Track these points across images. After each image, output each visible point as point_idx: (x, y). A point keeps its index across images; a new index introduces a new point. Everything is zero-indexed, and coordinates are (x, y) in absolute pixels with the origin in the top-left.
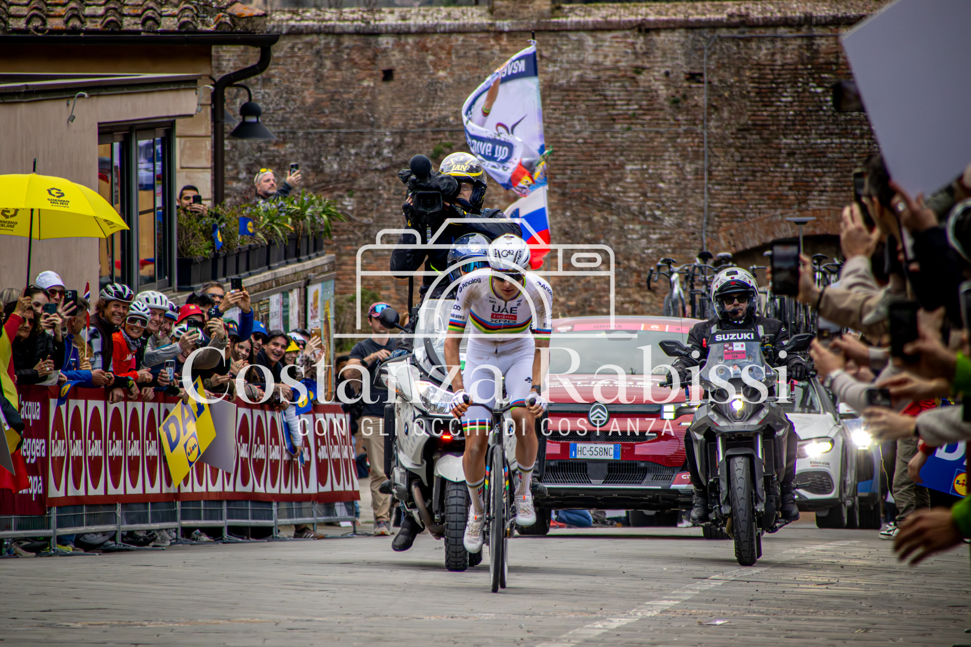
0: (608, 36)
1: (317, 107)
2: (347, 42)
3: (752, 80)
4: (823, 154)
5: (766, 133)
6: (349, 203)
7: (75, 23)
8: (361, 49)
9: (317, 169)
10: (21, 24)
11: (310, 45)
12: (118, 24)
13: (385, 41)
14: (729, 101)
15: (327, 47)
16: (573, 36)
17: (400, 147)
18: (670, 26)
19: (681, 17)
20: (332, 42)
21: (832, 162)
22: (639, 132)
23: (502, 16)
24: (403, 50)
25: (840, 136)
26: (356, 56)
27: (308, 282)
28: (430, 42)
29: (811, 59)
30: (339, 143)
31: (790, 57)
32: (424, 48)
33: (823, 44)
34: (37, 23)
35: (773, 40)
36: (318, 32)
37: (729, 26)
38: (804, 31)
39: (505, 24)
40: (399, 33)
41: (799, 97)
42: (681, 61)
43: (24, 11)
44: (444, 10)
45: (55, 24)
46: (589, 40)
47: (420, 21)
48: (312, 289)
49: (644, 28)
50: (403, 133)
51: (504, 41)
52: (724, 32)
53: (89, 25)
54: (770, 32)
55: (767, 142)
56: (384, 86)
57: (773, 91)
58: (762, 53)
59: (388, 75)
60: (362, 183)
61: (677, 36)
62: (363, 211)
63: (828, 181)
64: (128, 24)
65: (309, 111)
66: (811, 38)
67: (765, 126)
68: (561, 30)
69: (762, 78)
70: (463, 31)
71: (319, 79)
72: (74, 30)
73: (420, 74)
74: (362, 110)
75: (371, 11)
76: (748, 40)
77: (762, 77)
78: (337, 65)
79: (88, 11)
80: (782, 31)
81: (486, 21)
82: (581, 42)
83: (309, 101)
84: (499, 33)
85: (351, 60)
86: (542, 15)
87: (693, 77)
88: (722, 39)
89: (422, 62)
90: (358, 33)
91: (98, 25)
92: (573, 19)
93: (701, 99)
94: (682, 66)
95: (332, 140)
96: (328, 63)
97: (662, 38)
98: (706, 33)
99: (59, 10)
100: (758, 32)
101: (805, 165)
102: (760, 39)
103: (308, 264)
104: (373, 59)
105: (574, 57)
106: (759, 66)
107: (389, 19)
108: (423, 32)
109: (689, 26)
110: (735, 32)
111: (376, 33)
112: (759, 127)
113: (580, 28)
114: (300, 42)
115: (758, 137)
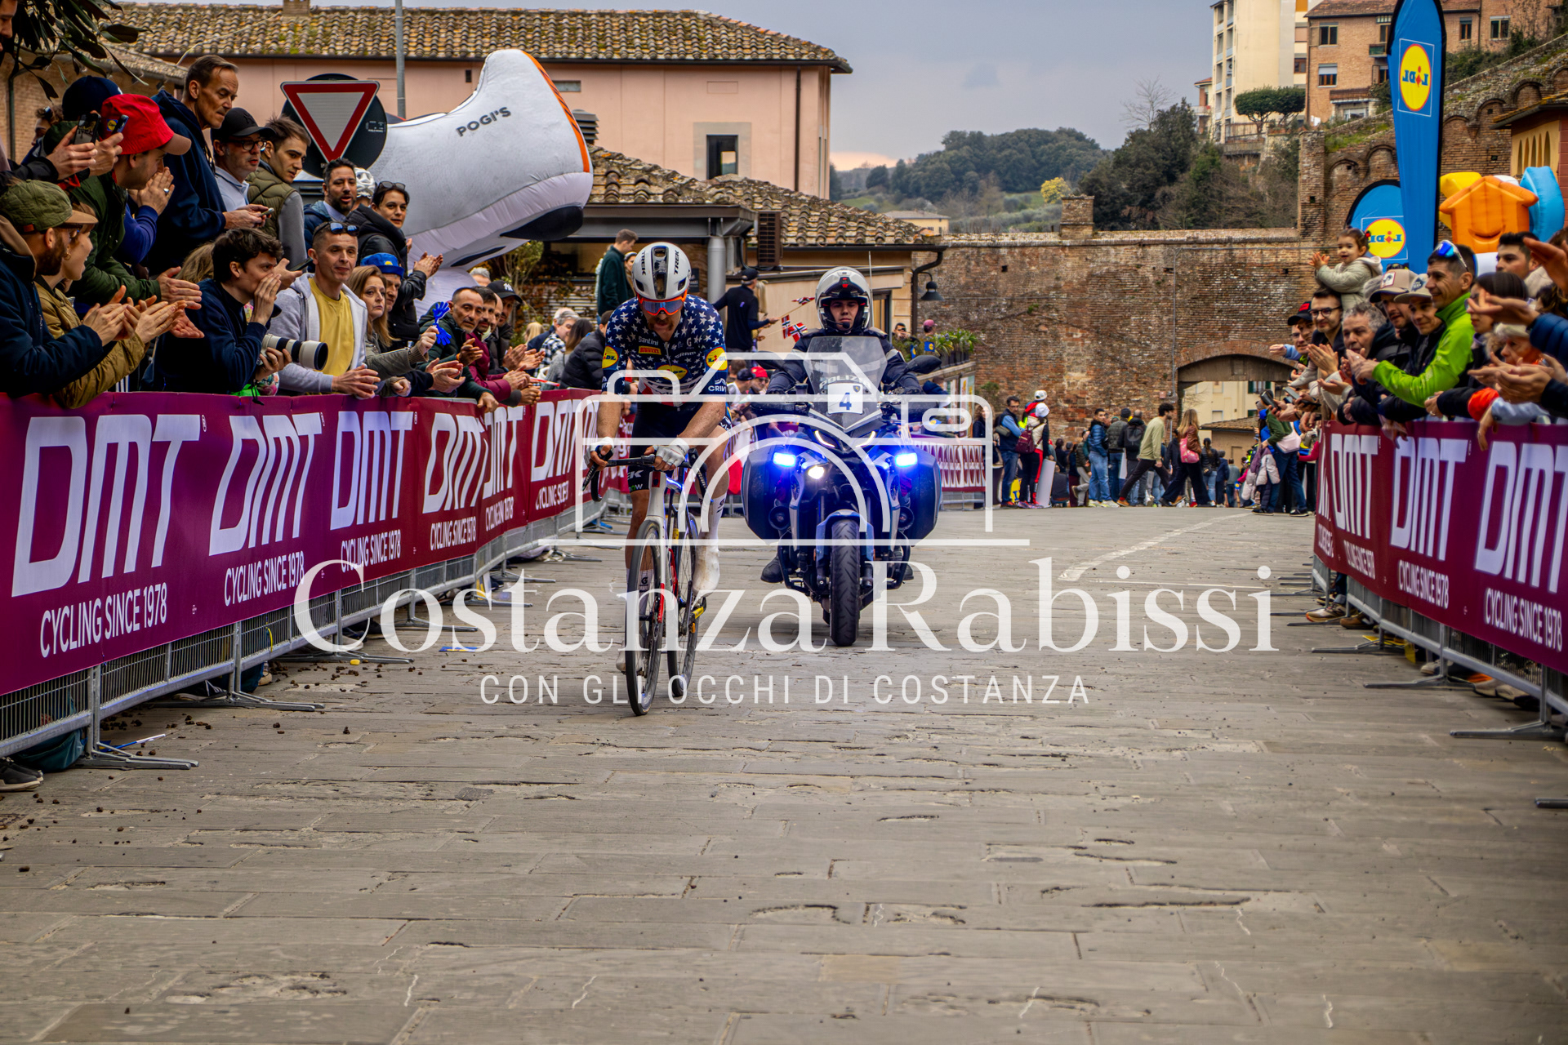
0: (1122, 248)
1: (967, 286)
2: (983, 251)
3: (1200, 272)
4: (1236, 311)
5: (1206, 300)
6: (983, 337)
7: (841, 240)
8: (990, 255)
9: (966, 318)
10: (813, 241)
11: (963, 253)
12: (862, 240)
13: (1003, 251)
14: (1187, 283)
15: (972, 254)
16: (1104, 248)
17: (1010, 307)
18: (1156, 243)
19: (1162, 238)
20: (975, 251)
21: (1241, 316)
22: (1138, 299)
23: (1066, 237)
24: (1013, 256)
25: (1246, 302)
26: (988, 259)
27: (961, 376)
28: (1027, 251)
29: (1231, 261)
30: (978, 305)
31: (1220, 260)
32: (1023, 255)
33: (1237, 253)
34: (821, 240)
35: (1211, 250)
36: (968, 246)
37: (1187, 243)
38: (1228, 246)
39: (1067, 242)
40: (1011, 247)
41: (1224, 281)
42: (1162, 262)
43: (815, 234)
44: (1035, 235)
45: (830, 241)
46: (1112, 251)
47: (1022, 240)
48: (963, 380)
49: (1142, 244)
50: (1012, 299)
51: (1067, 251)
52: (1185, 247)
53: (848, 241)
54: (1209, 247)
55: (1207, 305)
56: (1003, 275)
57: (1210, 277)
58: (1205, 258)
59: (1005, 269)
60: (990, 326)
61: (1160, 248)
62: (990, 341)
63: (1240, 325)
64: (869, 240)
65: (962, 288)
66: (1231, 250)
67: (1206, 296)
68: (1097, 245)
69: (1203, 272)
70: (1045, 245)
71: (968, 271)
72: (841, 244)
73: (1021, 268)
74: (990, 287)
75: (996, 235)
76: (1198, 251)
77: (1205, 270)
78: (978, 264)
79: (848, 234)
80: (1216, 246)
81: (1057, 240)
82: (1108, 253)
83: (963, 282)
84: (1064, 247)
85: (985, 261)
86: (1087, 237)
87: (1167, 270)
88: (1183, 250)
89: (1023, 262)
90: (989, 247)
91: (852, 241)
92: (1104, 239)
93: (1172, 282)
94: (1162, 264)
95: (974, 303)
96: (973, 263)
97: (1152, 249)
98: (1176, 247)
99: (833, 234)
100: (1203, 246)
101: (1228, 317)
102: (1204, 250)
103: (961, 367)
104: (997, 261)
105: (1104, 259)
106: (1203, 264)
107: (1005, 239)
108: (1023, 246)
109: (1166, 243)
110: (1191, 247)
111: (998, 247)
112: (1203, 297)
113: (1107, 244)
114: (958, 251)
115: (1202, 302)
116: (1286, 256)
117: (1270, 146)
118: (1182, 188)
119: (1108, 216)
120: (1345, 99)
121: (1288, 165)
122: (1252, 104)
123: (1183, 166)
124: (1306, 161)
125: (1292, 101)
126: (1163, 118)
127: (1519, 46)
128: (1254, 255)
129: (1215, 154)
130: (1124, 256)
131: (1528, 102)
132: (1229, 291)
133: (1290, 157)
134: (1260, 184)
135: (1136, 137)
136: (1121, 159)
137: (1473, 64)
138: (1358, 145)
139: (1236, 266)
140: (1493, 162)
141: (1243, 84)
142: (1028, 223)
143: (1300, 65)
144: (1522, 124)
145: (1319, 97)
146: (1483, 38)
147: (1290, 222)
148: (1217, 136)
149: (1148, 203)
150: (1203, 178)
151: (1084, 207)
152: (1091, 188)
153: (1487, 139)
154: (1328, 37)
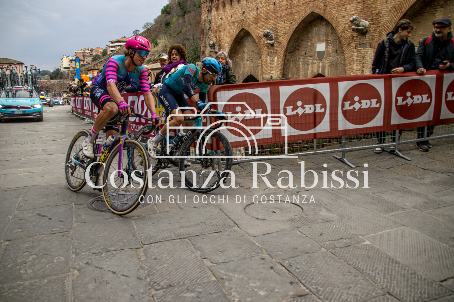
22: (55, 86)
32: (44, 82)
42: (57, 83)
54: (62, 81)
69: (61, 83)
70: (46, 81)
84: (48, 81)
92: (51, 81)
93: (58, 85)
97: (56, 81)
98: (58, 81)
110: (60, 81)
111: (41, 81)
115: (61, 86)
116: (69, 82)
117: (67, 72)
118: (59, 76)
119: (52, 78)
120: (73, 68)
121: (68, 74)
122: (65, 68)
123: (59, 74)
124: (70, 74)
125: (69, 68)
126: (57, 69)
127: (88, 64)
128: (66, 82)
129: (62, 73)
130: (53, 82)
131: (89, 69)
132: (64, 85)
133: (68, 73)
134: (66, 76)
135: (54, 71)
136: (53, 73)
137: (84, 65)
138: (75, 72)
139: (64, 83)
140: (87, 74)
141: (64, 66)
142: (44, 79)
143: (69, 65)
144: (89, 70)
145: (71, 68)
146: (85, 63)
147: (69, 79)
148: (62, 71)
149: (56, 77)
150: (61, 75)
151: (49, 77)
152: (50, 76)
153: (86, 72)
154: (71, 62)
